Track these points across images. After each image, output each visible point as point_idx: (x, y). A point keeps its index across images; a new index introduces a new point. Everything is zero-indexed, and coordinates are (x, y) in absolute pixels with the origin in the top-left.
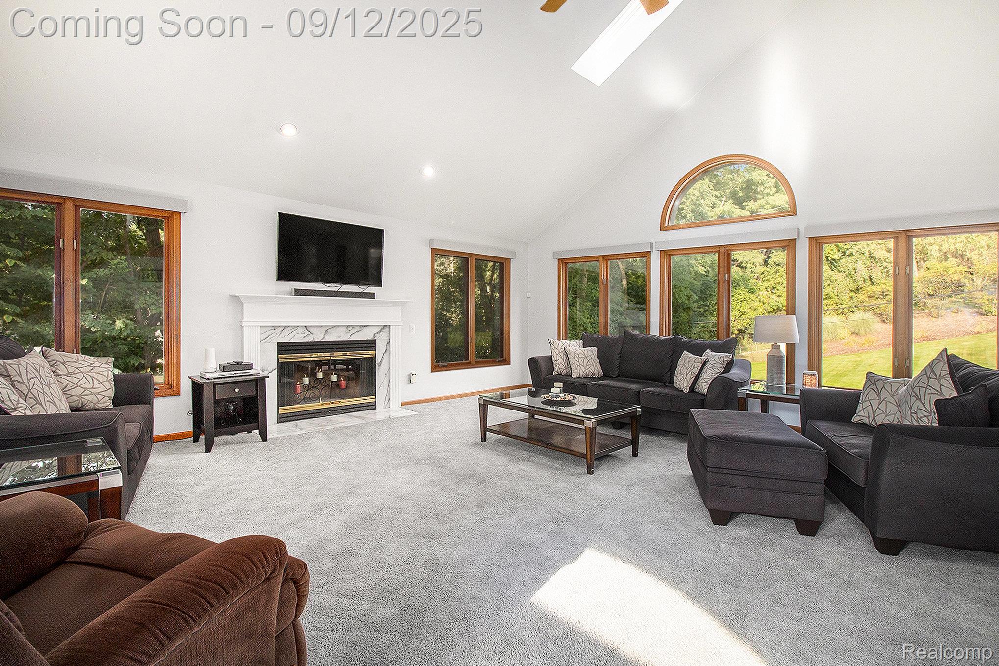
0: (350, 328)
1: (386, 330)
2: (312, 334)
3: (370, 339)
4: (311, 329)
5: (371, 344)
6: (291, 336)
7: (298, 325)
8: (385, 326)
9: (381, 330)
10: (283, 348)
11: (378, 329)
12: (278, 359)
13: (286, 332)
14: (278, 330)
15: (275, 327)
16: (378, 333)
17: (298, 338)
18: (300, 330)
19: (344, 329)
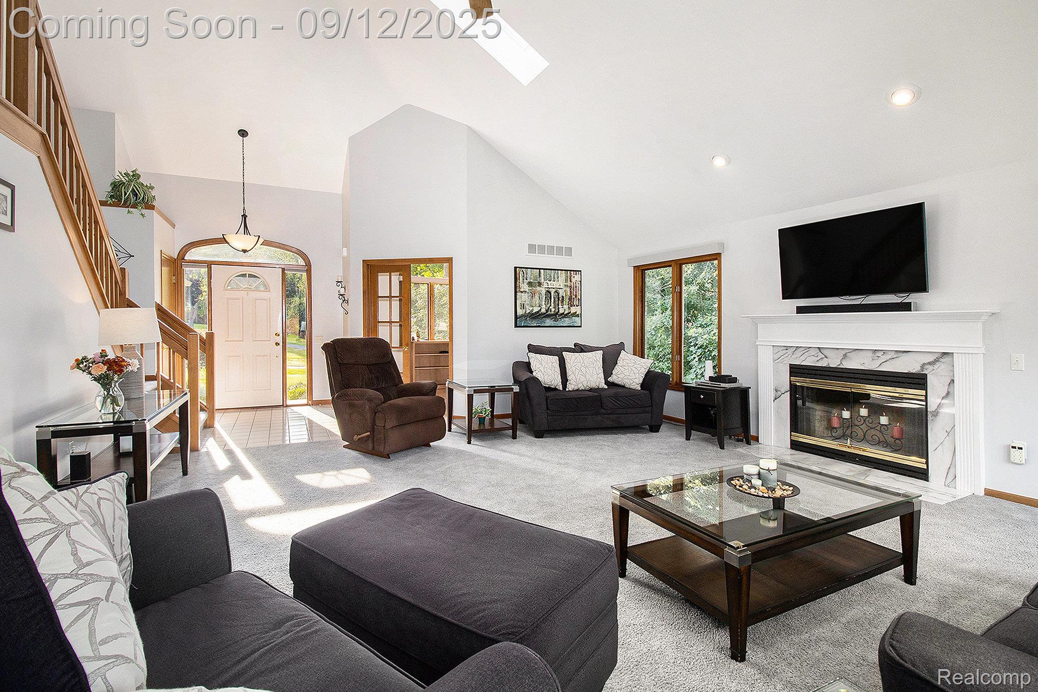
0: (880, 354)
1: (946, 359)
2: (826, 357)
3: (914, 371)
4: (825, 352)
5: (918, 381)
6: (803, 358)
7: (810, 346)
8: (945, 354)
9: (936, 361)
10: (795, 370)
11: (931, 358)
12: (790, 381)
13: (799, 353)
14: (790, 351)
15: (787, 348)
16: (929, 363)
17: (809, 361)
18: (812, 352)
19: (870, 354)
